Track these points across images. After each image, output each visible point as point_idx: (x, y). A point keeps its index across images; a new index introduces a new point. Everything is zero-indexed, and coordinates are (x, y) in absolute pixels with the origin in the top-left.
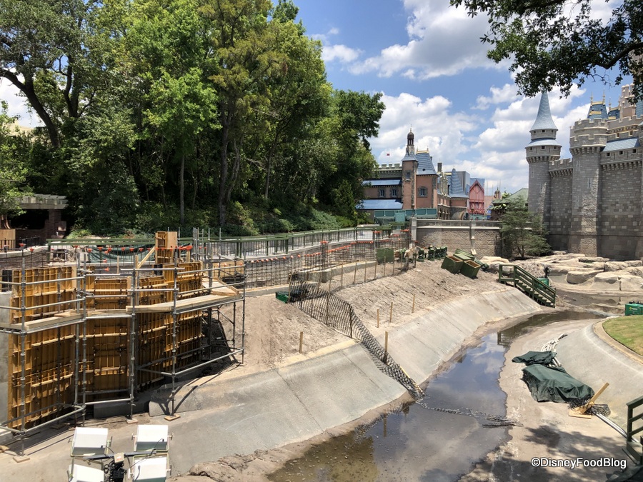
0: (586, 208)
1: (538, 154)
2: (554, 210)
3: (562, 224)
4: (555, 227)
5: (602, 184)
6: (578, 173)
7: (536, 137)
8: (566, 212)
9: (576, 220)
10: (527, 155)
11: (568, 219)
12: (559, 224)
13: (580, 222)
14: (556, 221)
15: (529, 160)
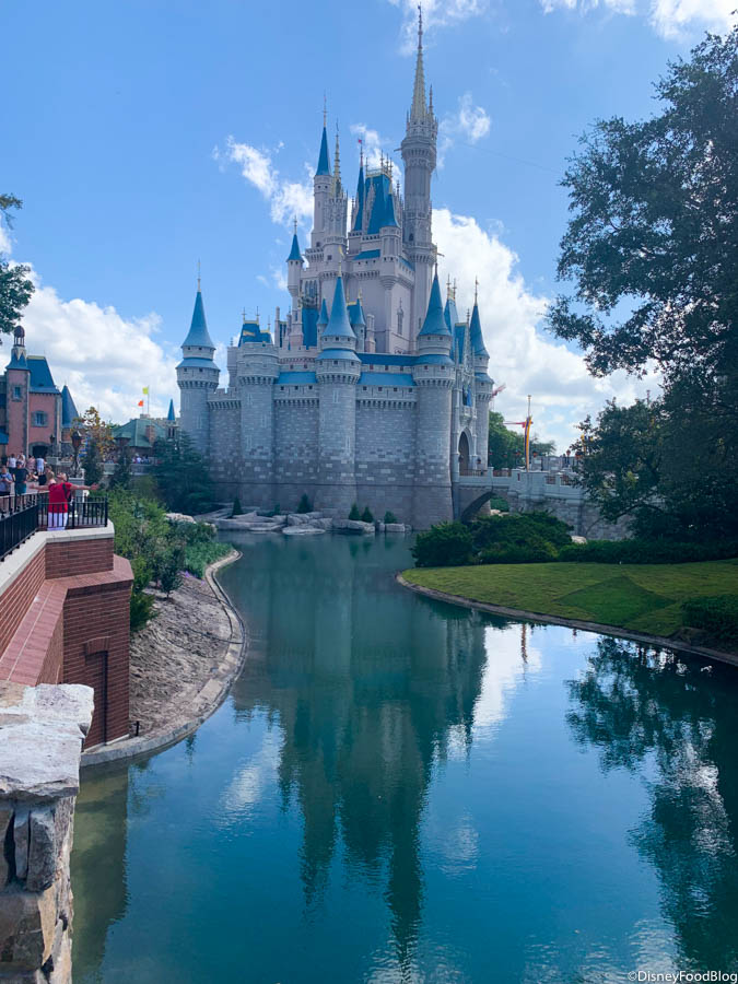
0: (259, 451)
1: (194, 379)
2: (214, 451)
3: (226, 469)
4: (216, 472)
5: (275, 422)
6: (250, 407)
7: (190, 355)
8: (231, 454)
9: (248, 464)
10: (179, 378)
11: (234, 461)
12: (221, 469)
13: (253, 468)
14: (217, 465)
15: (181, 384)
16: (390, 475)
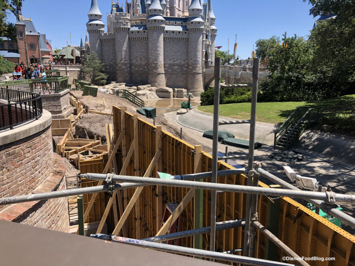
0: (124, 59)
1: (94, 29)
2: (105, 60)
4: (106, 69)
5: (130, 47)
6: (119, 41)
7: (91, 19)
8: (112, 61)
10: (88, 29)
11: (113, 64)
12: (108, 67)
13: (122, 67)
14: (106, 65)
16: (178, 69)
